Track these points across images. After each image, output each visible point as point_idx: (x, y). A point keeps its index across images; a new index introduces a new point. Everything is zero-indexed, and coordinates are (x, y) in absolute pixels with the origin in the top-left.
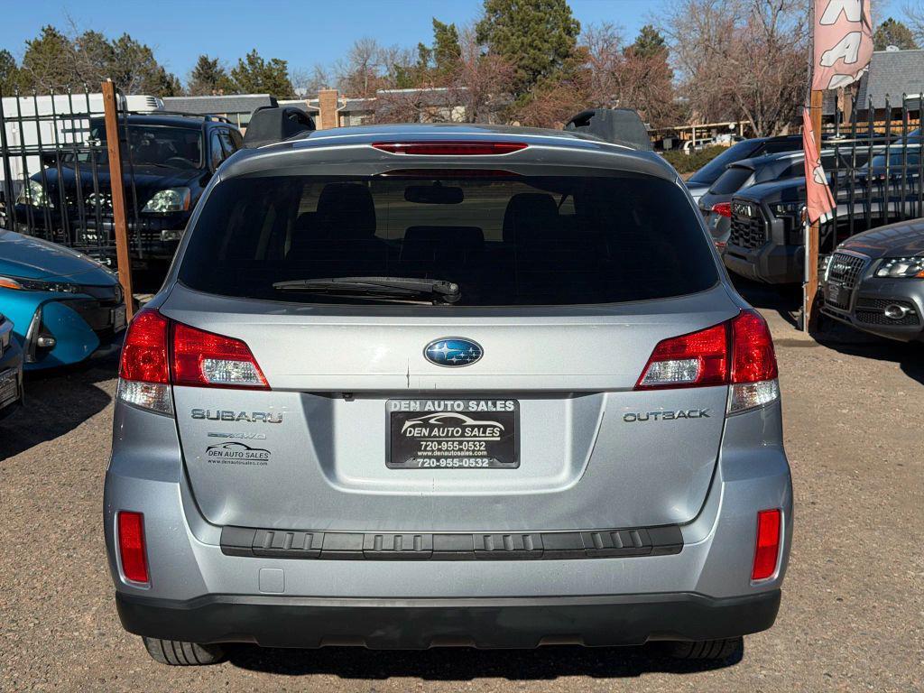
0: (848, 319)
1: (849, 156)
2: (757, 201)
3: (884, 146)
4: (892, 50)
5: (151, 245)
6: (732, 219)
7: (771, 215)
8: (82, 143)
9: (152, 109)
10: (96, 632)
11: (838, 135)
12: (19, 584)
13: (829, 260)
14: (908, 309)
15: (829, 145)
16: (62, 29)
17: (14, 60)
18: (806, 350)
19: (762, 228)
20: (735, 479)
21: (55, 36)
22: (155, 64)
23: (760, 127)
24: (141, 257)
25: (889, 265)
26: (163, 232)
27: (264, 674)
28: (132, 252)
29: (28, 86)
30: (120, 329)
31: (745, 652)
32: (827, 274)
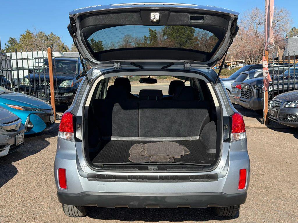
0: (277, 120)
1: (277, 70)
2: (249, 84)
3: (288, 67)
4: (295, 37)
5: (61, 97)
6: (242, 90)
7: (253, 89)
8: (41, 66)
9: (61, 56)
10: (48, 208)
11: (274, 64)
12: (25, 195)
13: (271, 102)
14: (295, 117)
15: (271, 67)
16: (32, 31)
17: (17, 41)
18: (264, 130)
19: (251, 93)
20: (233, 160)
21: (29, 33)
22: (61, 42)
23: (252, 61)
24: (58, 101)
25: (289, 104)
26: (65, 93)
27: (98, 219)
28: (55, 99)
29: (21, 49)
30: (53, 122)
31: (240, 215)
32: (270, 107)
